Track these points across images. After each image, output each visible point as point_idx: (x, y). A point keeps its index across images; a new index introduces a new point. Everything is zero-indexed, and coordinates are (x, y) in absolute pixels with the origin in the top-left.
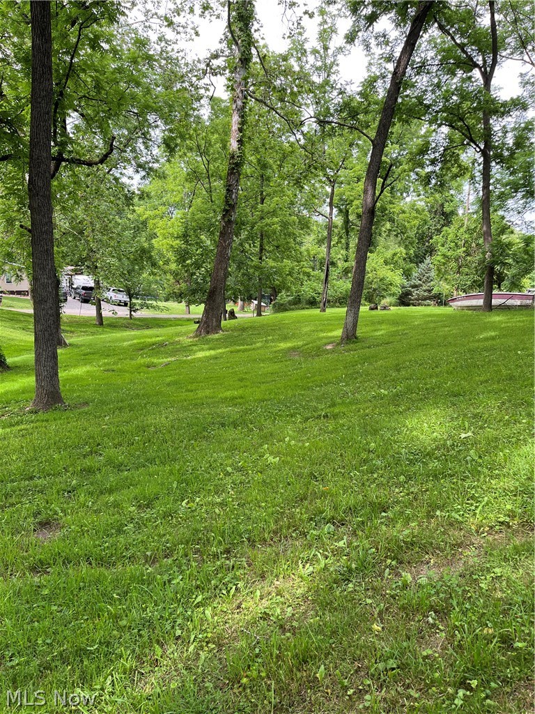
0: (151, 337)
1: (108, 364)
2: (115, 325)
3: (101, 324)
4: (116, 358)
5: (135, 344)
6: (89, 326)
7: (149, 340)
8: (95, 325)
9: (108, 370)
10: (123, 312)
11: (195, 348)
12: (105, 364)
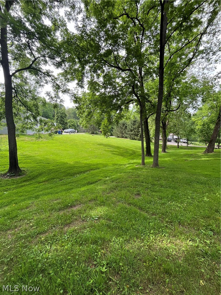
0: (190, 152)
1: (175, 158)
2: (182, 148)
3: (178, 147)
4: (177, 157)
5: (184, 154)
6: (175, 148)
7: (189, 153)
8: (177, 148)
9: (174, 160)
10: (185, 145)
11: (202, 157)
12: (174, 158)
